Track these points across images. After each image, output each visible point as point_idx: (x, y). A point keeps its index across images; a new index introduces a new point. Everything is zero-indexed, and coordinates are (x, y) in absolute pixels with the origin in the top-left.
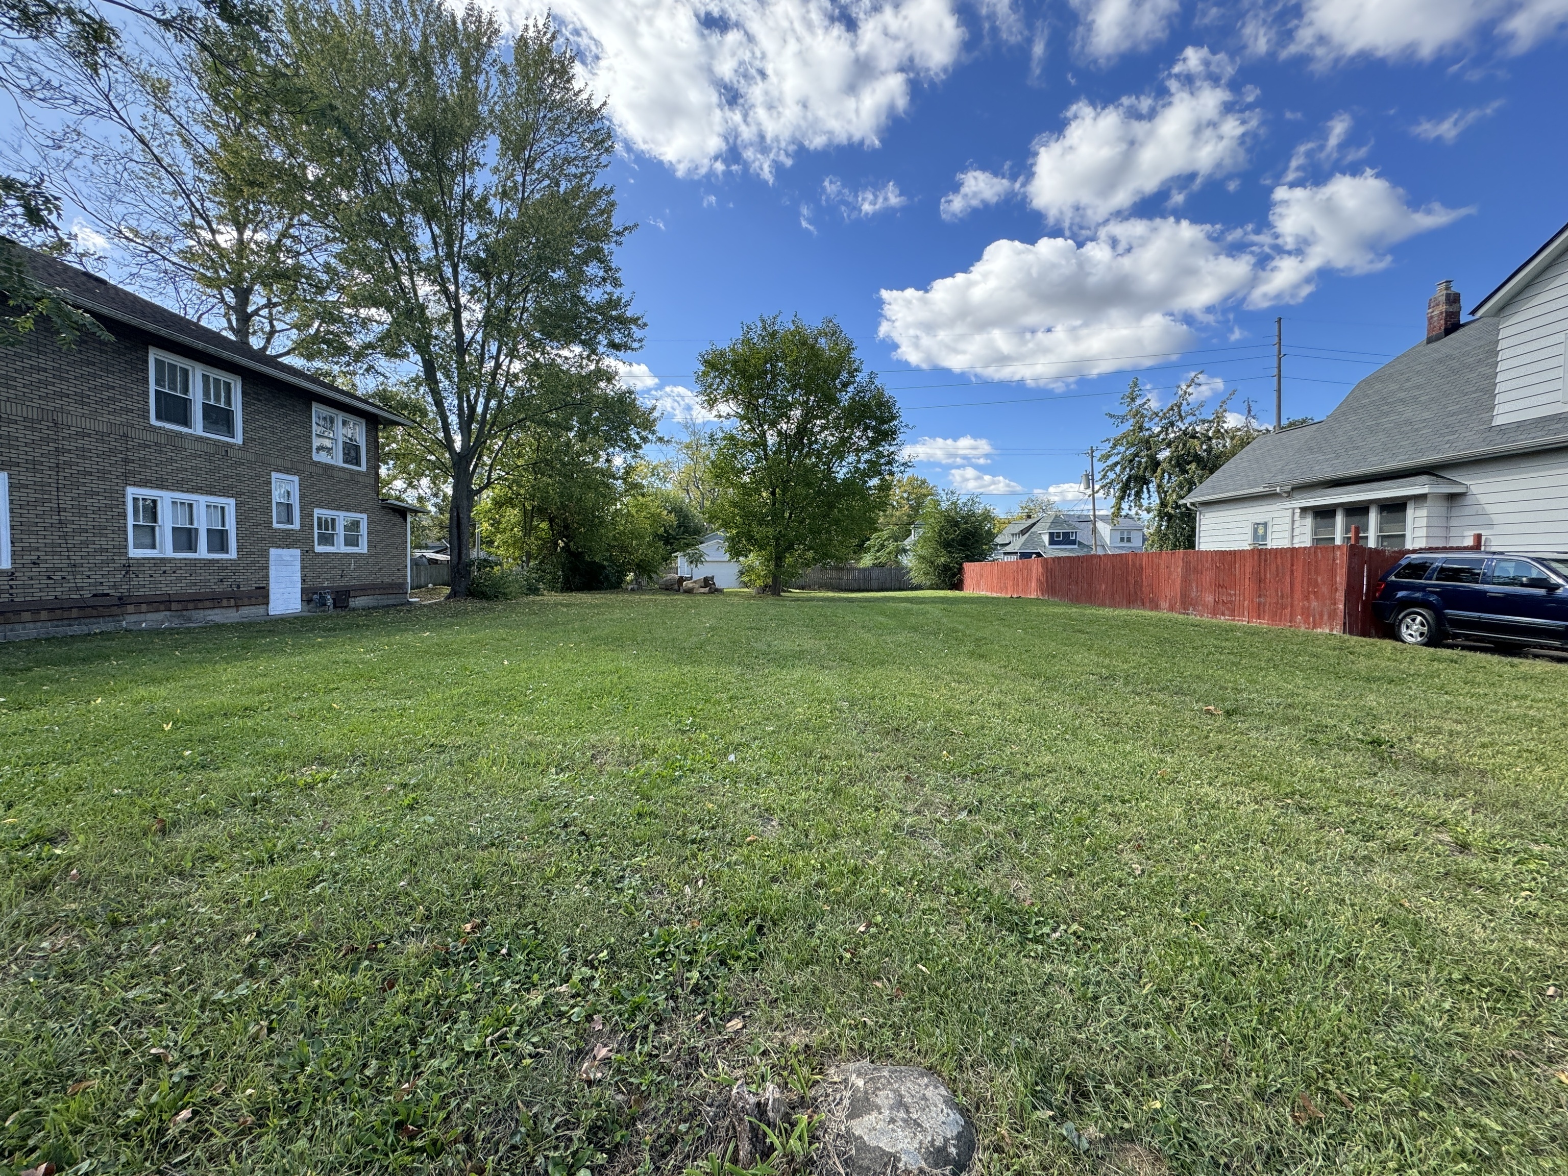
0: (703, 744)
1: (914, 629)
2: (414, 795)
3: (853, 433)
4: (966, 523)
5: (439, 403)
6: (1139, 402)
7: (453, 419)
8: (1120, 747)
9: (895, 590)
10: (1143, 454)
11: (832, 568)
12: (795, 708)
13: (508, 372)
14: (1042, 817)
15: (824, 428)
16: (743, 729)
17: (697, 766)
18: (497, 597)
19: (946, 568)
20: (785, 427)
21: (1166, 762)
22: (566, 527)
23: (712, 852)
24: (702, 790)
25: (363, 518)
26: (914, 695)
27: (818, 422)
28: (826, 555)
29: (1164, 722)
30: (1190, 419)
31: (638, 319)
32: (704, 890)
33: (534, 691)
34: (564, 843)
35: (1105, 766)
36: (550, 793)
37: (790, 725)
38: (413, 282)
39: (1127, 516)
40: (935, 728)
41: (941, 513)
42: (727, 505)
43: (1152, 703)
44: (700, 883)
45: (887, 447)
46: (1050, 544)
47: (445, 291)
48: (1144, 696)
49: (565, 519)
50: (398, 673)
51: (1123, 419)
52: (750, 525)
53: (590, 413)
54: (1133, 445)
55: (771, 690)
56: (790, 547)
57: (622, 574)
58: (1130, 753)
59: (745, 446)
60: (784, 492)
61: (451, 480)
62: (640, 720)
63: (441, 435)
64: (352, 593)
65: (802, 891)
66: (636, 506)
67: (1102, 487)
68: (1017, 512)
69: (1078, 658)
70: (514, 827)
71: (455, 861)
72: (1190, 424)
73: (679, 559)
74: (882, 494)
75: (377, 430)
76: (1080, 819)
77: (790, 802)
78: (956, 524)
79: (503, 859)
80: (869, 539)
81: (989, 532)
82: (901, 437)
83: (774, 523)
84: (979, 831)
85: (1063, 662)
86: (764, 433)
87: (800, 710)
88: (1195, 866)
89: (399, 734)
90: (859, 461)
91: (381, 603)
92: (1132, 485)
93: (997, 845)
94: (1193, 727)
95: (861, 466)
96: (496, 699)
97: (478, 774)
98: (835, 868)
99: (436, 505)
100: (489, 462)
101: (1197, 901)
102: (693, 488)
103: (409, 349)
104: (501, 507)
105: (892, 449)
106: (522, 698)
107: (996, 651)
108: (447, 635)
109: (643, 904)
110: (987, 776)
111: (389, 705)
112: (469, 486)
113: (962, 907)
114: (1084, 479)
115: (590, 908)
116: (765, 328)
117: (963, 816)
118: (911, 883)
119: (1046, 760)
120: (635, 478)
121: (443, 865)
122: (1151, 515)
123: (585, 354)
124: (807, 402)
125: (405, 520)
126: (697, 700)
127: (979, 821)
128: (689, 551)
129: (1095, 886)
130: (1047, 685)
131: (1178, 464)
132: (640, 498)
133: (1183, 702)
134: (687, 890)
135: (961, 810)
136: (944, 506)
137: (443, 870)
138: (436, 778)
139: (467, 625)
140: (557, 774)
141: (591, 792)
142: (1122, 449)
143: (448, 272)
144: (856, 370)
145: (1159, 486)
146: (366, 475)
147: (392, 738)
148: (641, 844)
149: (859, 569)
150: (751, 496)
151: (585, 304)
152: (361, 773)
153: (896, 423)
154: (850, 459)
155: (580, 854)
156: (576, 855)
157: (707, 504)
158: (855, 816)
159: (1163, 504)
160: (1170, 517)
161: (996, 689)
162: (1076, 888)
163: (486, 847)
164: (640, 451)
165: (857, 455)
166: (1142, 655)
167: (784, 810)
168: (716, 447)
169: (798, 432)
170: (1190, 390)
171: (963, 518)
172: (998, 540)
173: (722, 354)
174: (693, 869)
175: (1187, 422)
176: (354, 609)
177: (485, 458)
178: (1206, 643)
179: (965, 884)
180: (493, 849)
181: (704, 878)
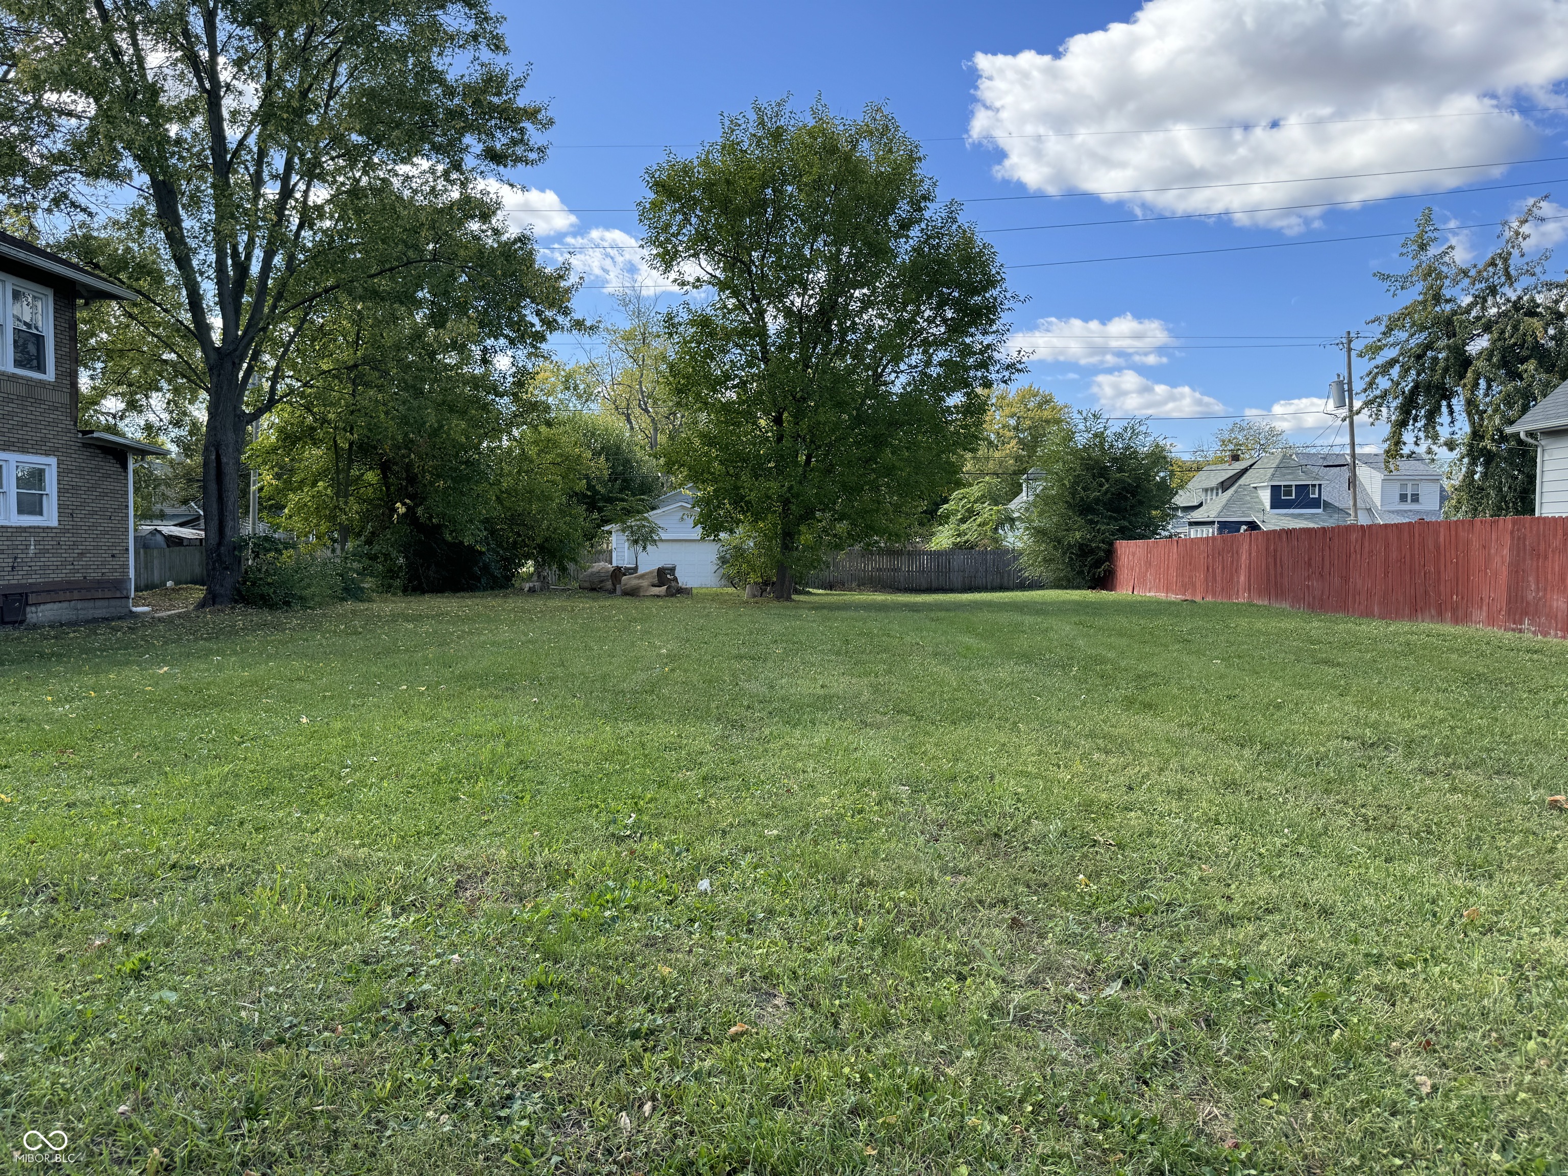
0: (654, 860)
1: (1026, 658)
2: (142, 954)
3: (918, 312)
4: (1120, 470)
5: (182, 260)
6: (1433, 251)
7: (209, 289)
8: (1396, 867)
9: (993, 589)
10: (1440, 344)
11: (881, 552)
12: (816, 795)
13: (305, 202)
14: (1256, 993)
15: (867, 304)
16: (724, 832)
17: (643, 899)
18: (288, 604)
19: (1084, 550)
20: (798, 302)
21: (1478, 896)
22: (412, 479)
23: (668, 1054)
24: (651, 943)
25: (50, 465)
26: (1027, 775)
27: (857, 293)
28: (871, 529)
29: (1476, 823)
30: (1526, 281)
31: (537, 111)
32: (654, 1120)
33: (355, 770)
34: (408, 1037)
35: (1369, 901)
36: (382, 950)
37: (807, 826)
38: (135, 43)
39: (1411, 455)
40: (1064, 833)
41: (1075, 452)
42: (697, 442)
43: (1454, 790)
44: (647, 1107)
45: (979, 337)
46: (1273, 506)
47: (191, 59)
48: (1440, 777)
49: (409, 467)
50: (112, 739)
51: (1405, 282)
52: (737, 477)
53: (452, 276)
54: (1423, 328)
55: (773, 764)
56: (808, 515)
57: (511, 563)
58: (1413, 878)
59: (728, 336)
60: (797, 418)
61: (204, 395)
62: (545, 820)
63: (186, 317)
64: (32, 599)
65: (827, 1121)
66: (536, 443)
67: (1368, 404)
68: (1213, 449)
69: (1322, 710)
70: (319, 1008)
71: (215, 1070)
72: (1526, 291)
73: (613, 538)
74: (970, 420)
75: (73, 307)
76: (1324, 995)
77: (806, 963)
78: (1103, 472)
79: (300, 1066)
80: (946, 501)
81: (1163, 484)
82: (1004, 318)
83: (780, 472)
84: (1144, 1018)
85: (1295, 717)
86: (761, 313)
87: (824, 800)
88: (1528, 1078)
89: (116, 847)
90: (928, 363)
91: (82, 614)
92: (1421, 400)
93: (1174, 1042)
94: (1527, 832)
95: (934, 371)
96: (287, 783)
97: (255, 917)
98: (885, 1082)
99: (177, 441)
100: (273, 363)
101: (1530, 1141)
102: (638, 411)
103: (128, 163)
104: (294, 444)
105: (988, 340)
106: (333, 783)
107: (1174, 697)
108: (199, 671)
109: (547, 1145)
110: (1158, 919)
111: (98, 794)
112: (236, 407)
113: (1112, 1150)
114: (1334, 389)
115: (452, 1153)
116: (762, 123)
117: (1113, 990)
118: (1021, 1108)
119: (1262, 892)
120: (534, 393)
121: (194, 1076)
122: (1456, 454)
123: (440, 168)
124: (836, 257)
125: (125, 467)
126: (645, 782)
127: (1141, 998)
128: (631, 522)
129: (1348, 1115)
130: (1267, 757)
131: (1504, 363)
132: (543, 429)
133: (1511, 788)
134: (624, 1120)
135: (1111, 979)
136: (1081, 440)
137: (194, 1085)
138: (180, 923)
139: (235, 653)
140: (395, 916)
141: (454, 948)
142: (1403, 335)
143: (197, 24)
144: (925, 198)
145: (1470, 403)
146: (53, 387)
147: (101, 853)
148: (543, 1039)
149: (931, 554)
150: (739, 425)
151: (442, 82)
152: (49, 916)
153: (995, 292)
154: (914, 360)
155: (435, 1057)
156: (427, 1059)
157: (662, 439)
158: (921, 988)
159: (1477, 435)
160: (1490, 458)
161: (1174, 764)
162: (1316, 1117)
163: (270, 1045)
164: (543, 346)
165: (925, 352)
166: (1436, 703)
167: (795, 976)
168: (676, 339)
169: (822, 312)
170: (1525, 229)
171: (1114, 460)
172: (1181, 500)
173: (686, 170)
174: (634, 1083)
175: (1519, 287)
176: (35, 627)
177: (266, 357)
178: (1553, 682)
179: (1120, 1111)
180: (282, 1049)
181: (653, 1098)
